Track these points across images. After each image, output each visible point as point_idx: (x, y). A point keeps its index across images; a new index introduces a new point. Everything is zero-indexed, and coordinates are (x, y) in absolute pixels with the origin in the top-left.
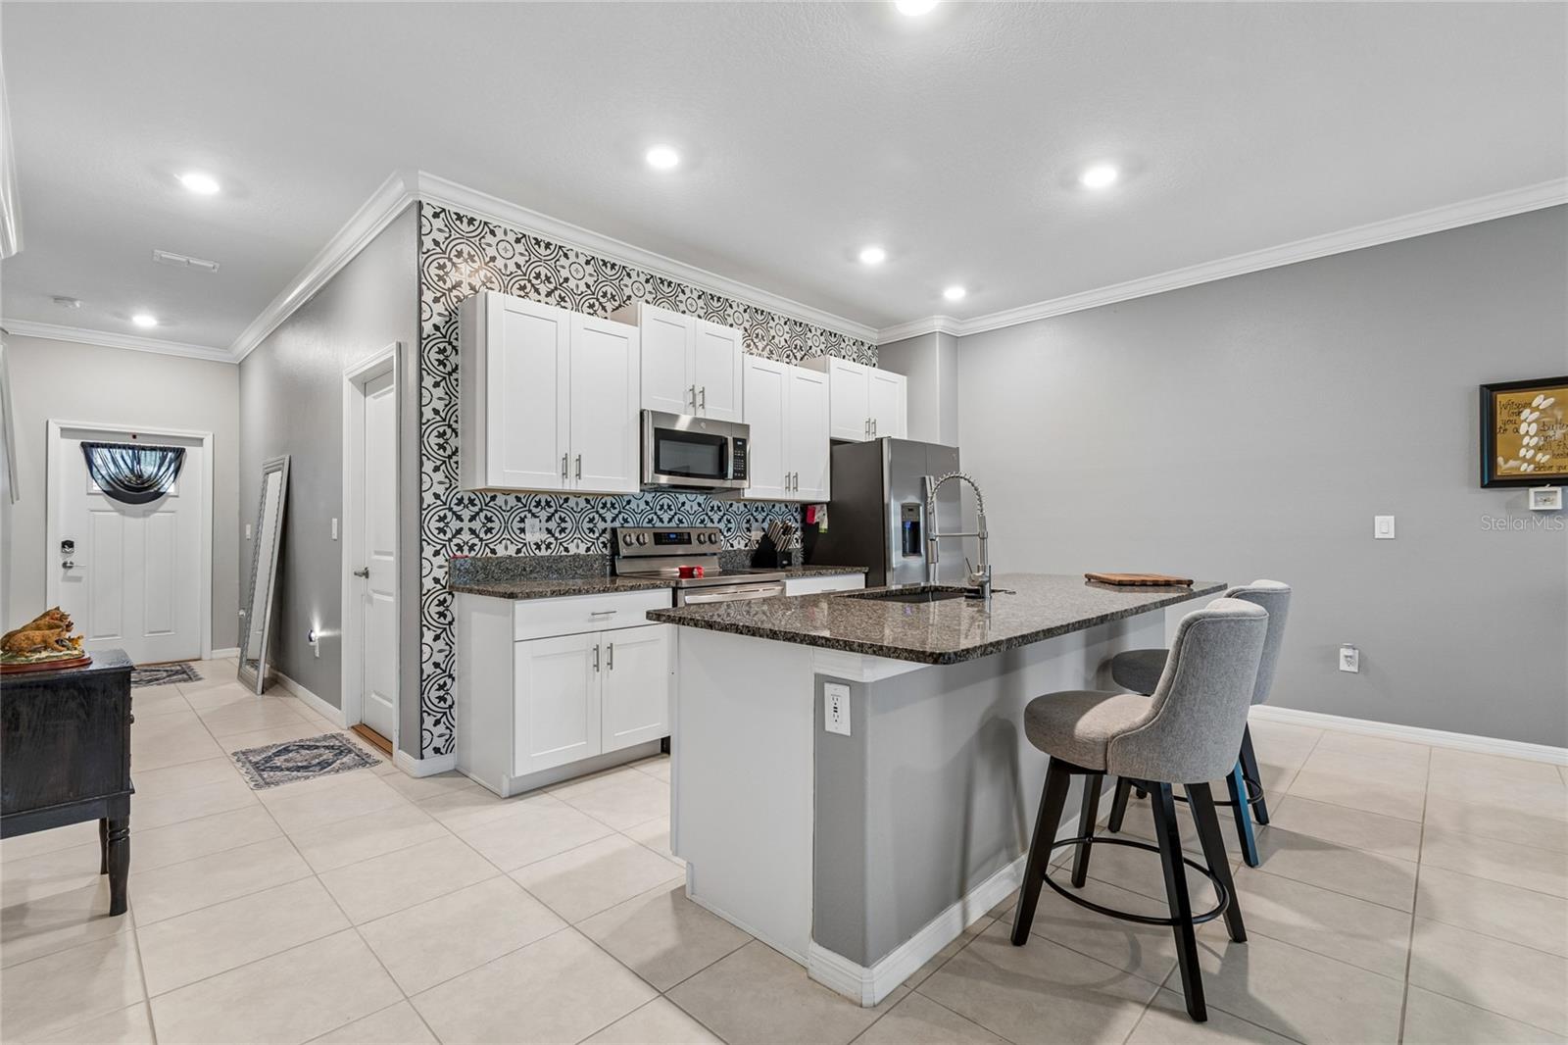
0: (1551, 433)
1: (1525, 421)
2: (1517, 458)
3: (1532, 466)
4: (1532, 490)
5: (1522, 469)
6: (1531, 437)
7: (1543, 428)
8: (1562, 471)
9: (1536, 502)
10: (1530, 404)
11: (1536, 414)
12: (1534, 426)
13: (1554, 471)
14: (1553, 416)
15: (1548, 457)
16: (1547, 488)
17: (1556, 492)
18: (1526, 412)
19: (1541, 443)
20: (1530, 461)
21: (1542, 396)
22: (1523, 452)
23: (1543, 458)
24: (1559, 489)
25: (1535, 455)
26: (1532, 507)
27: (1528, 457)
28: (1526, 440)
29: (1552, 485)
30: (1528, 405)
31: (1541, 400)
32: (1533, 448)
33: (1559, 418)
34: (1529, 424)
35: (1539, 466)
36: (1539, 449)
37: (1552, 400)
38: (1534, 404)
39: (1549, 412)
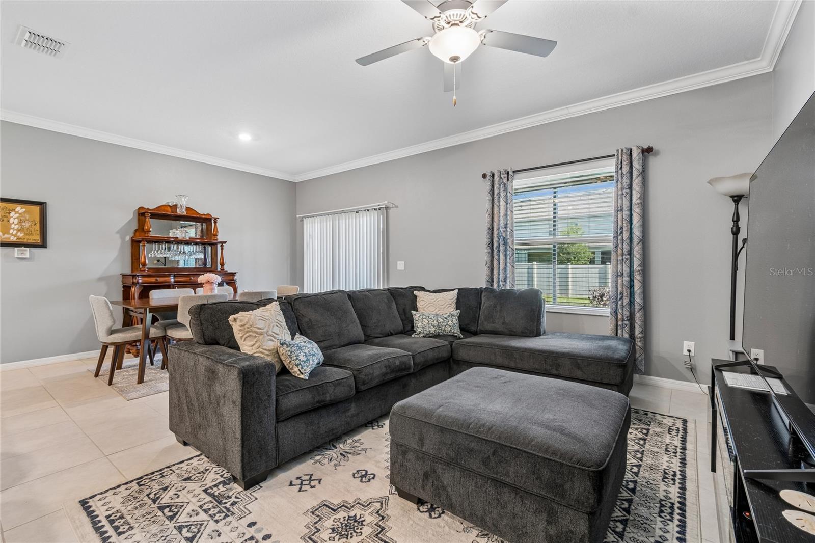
0: (24, 224)
1: (12, 217)
2: (8, 233)
3: (16, 238)
4: (16, 249)
5: (11, 239)
6: (15, 225)
7: (20, 222)
8: (29, 241)
9: (18, 254)
10: (15, 210)
11: (17, 215)
12: (16, 220)
13: (25, 241)
14: (25, 217)
15: (22, 235)
16: (23, 248)
17: (26, 250)
18: (12, 214)
19: (20, 228)
20: (15, 236)
21: (20, 207)
22: (11, 231)
23: (20, 235)
24: (28, 249)
25: (17, 233)
26: (16, 256)
27: (14, 234)
28: (13, 226)
29: (25, 247)
30: (14, 210)
31: (19, 209)
32: (16, 230)
33: (27, 218)
34: (14, 219)
35: (19, 238)
36: (19, 230)
37: (24, 210)
38: (17, 210)
39: (23, 214)
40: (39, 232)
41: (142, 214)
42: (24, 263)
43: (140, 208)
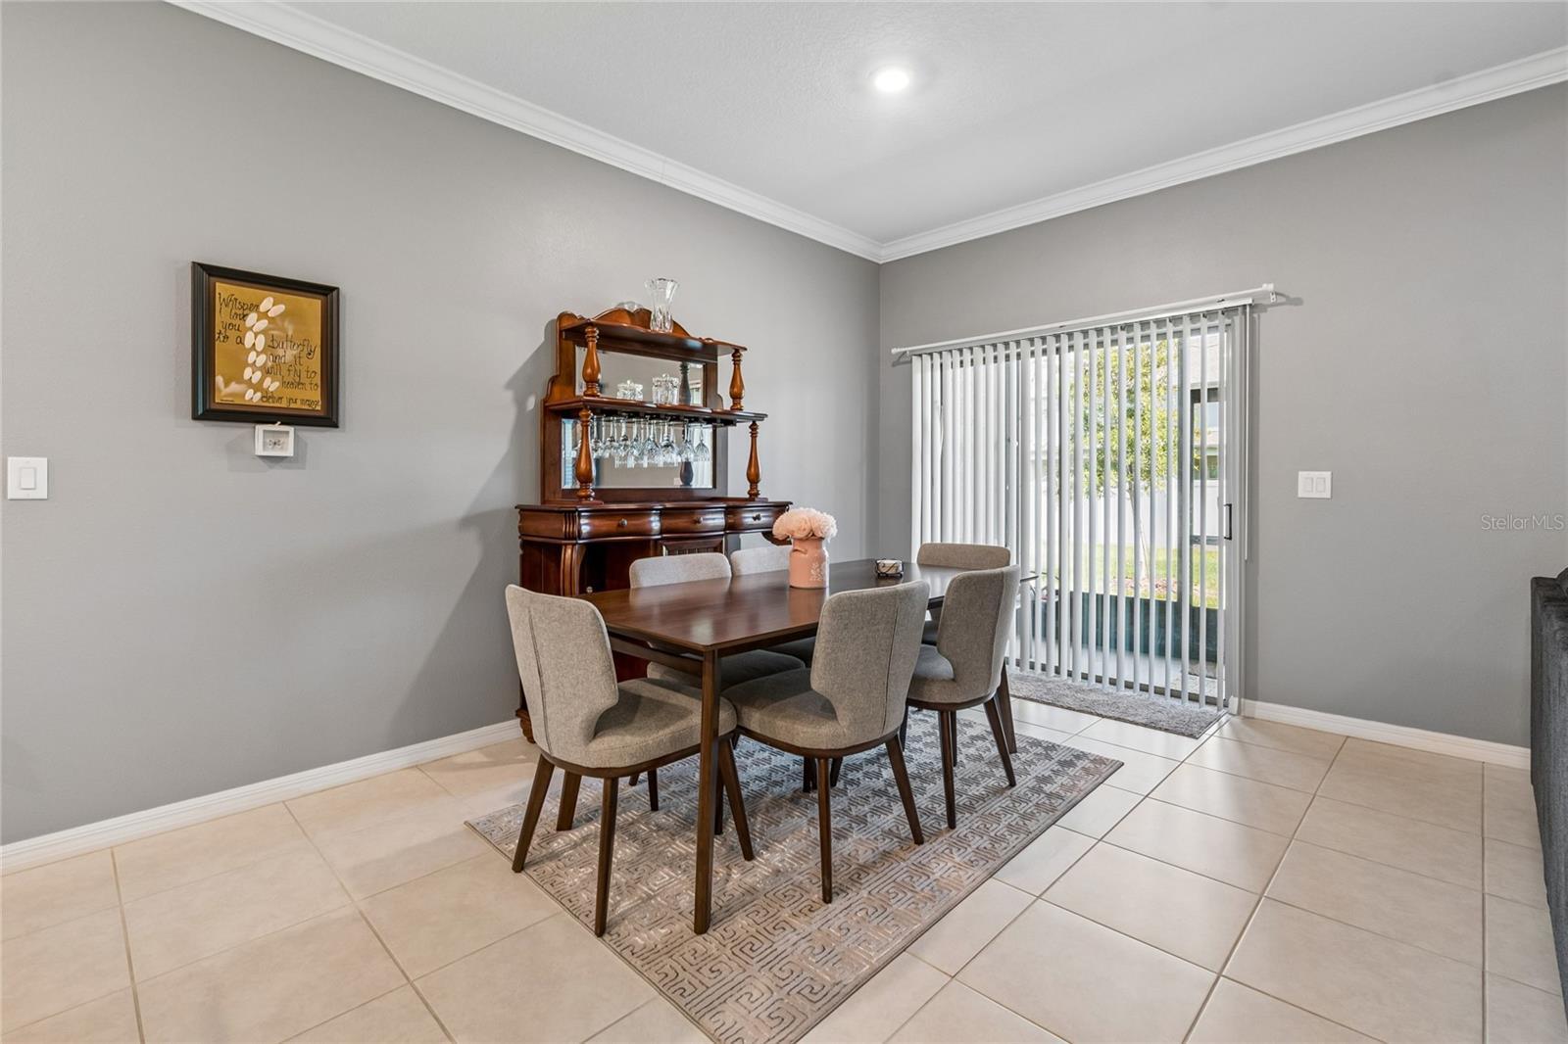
0: (280, 352)
1: (251, 329)
2: (240, 380)
3: (259, 395)
4: (260, 428)
5: (248, 397)
6: (258, 354)
7: (271, 346)
8: (292, 406)
9: (264, 444)
10: (258, 306)
11: (263, 324)
12: (261, 339)
13: (284, 404)
14: (284, 330)
15: (277, 384)
16: (277, 427)
17: (287, 433)
18: (252, 317)
19: (270, 364)
20: (257, 387)
21: (272, 300)
22: (248, 373)
23: (272, 385)
24: (291, 429)
25: (262, 380)
26: (260, 451)
27: (254, 381)
28: (252, 356)
29: (282, 424)
30: (255, 307)
31: (271, 304)
32: (260, 369)
33: (290, 333)
34: (256, 335)
35: (266, 396)
36: (267, 371)
37: (281, 308)
38: (262, 308)
39: (278, 321)
40: (318, 379)
41: (571, 333)
42: (278, 472)
43: (562, 317)
